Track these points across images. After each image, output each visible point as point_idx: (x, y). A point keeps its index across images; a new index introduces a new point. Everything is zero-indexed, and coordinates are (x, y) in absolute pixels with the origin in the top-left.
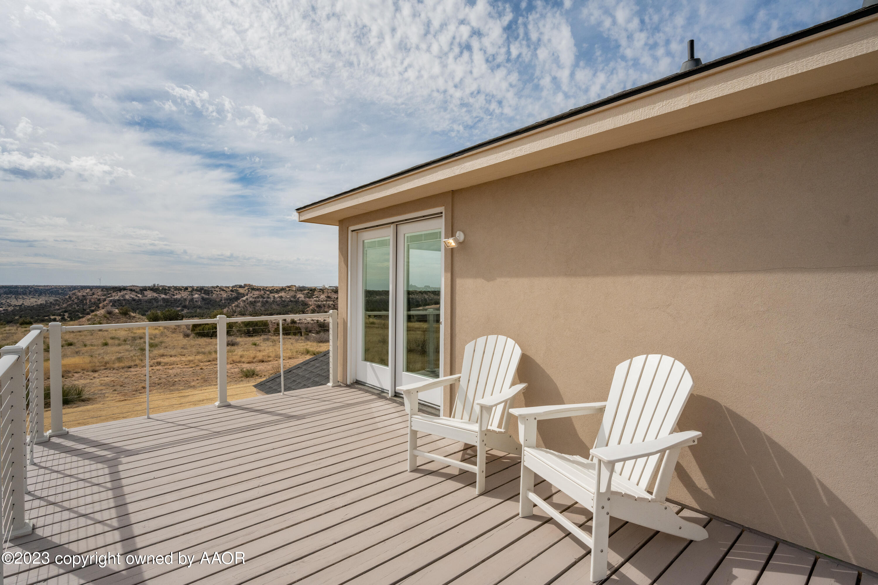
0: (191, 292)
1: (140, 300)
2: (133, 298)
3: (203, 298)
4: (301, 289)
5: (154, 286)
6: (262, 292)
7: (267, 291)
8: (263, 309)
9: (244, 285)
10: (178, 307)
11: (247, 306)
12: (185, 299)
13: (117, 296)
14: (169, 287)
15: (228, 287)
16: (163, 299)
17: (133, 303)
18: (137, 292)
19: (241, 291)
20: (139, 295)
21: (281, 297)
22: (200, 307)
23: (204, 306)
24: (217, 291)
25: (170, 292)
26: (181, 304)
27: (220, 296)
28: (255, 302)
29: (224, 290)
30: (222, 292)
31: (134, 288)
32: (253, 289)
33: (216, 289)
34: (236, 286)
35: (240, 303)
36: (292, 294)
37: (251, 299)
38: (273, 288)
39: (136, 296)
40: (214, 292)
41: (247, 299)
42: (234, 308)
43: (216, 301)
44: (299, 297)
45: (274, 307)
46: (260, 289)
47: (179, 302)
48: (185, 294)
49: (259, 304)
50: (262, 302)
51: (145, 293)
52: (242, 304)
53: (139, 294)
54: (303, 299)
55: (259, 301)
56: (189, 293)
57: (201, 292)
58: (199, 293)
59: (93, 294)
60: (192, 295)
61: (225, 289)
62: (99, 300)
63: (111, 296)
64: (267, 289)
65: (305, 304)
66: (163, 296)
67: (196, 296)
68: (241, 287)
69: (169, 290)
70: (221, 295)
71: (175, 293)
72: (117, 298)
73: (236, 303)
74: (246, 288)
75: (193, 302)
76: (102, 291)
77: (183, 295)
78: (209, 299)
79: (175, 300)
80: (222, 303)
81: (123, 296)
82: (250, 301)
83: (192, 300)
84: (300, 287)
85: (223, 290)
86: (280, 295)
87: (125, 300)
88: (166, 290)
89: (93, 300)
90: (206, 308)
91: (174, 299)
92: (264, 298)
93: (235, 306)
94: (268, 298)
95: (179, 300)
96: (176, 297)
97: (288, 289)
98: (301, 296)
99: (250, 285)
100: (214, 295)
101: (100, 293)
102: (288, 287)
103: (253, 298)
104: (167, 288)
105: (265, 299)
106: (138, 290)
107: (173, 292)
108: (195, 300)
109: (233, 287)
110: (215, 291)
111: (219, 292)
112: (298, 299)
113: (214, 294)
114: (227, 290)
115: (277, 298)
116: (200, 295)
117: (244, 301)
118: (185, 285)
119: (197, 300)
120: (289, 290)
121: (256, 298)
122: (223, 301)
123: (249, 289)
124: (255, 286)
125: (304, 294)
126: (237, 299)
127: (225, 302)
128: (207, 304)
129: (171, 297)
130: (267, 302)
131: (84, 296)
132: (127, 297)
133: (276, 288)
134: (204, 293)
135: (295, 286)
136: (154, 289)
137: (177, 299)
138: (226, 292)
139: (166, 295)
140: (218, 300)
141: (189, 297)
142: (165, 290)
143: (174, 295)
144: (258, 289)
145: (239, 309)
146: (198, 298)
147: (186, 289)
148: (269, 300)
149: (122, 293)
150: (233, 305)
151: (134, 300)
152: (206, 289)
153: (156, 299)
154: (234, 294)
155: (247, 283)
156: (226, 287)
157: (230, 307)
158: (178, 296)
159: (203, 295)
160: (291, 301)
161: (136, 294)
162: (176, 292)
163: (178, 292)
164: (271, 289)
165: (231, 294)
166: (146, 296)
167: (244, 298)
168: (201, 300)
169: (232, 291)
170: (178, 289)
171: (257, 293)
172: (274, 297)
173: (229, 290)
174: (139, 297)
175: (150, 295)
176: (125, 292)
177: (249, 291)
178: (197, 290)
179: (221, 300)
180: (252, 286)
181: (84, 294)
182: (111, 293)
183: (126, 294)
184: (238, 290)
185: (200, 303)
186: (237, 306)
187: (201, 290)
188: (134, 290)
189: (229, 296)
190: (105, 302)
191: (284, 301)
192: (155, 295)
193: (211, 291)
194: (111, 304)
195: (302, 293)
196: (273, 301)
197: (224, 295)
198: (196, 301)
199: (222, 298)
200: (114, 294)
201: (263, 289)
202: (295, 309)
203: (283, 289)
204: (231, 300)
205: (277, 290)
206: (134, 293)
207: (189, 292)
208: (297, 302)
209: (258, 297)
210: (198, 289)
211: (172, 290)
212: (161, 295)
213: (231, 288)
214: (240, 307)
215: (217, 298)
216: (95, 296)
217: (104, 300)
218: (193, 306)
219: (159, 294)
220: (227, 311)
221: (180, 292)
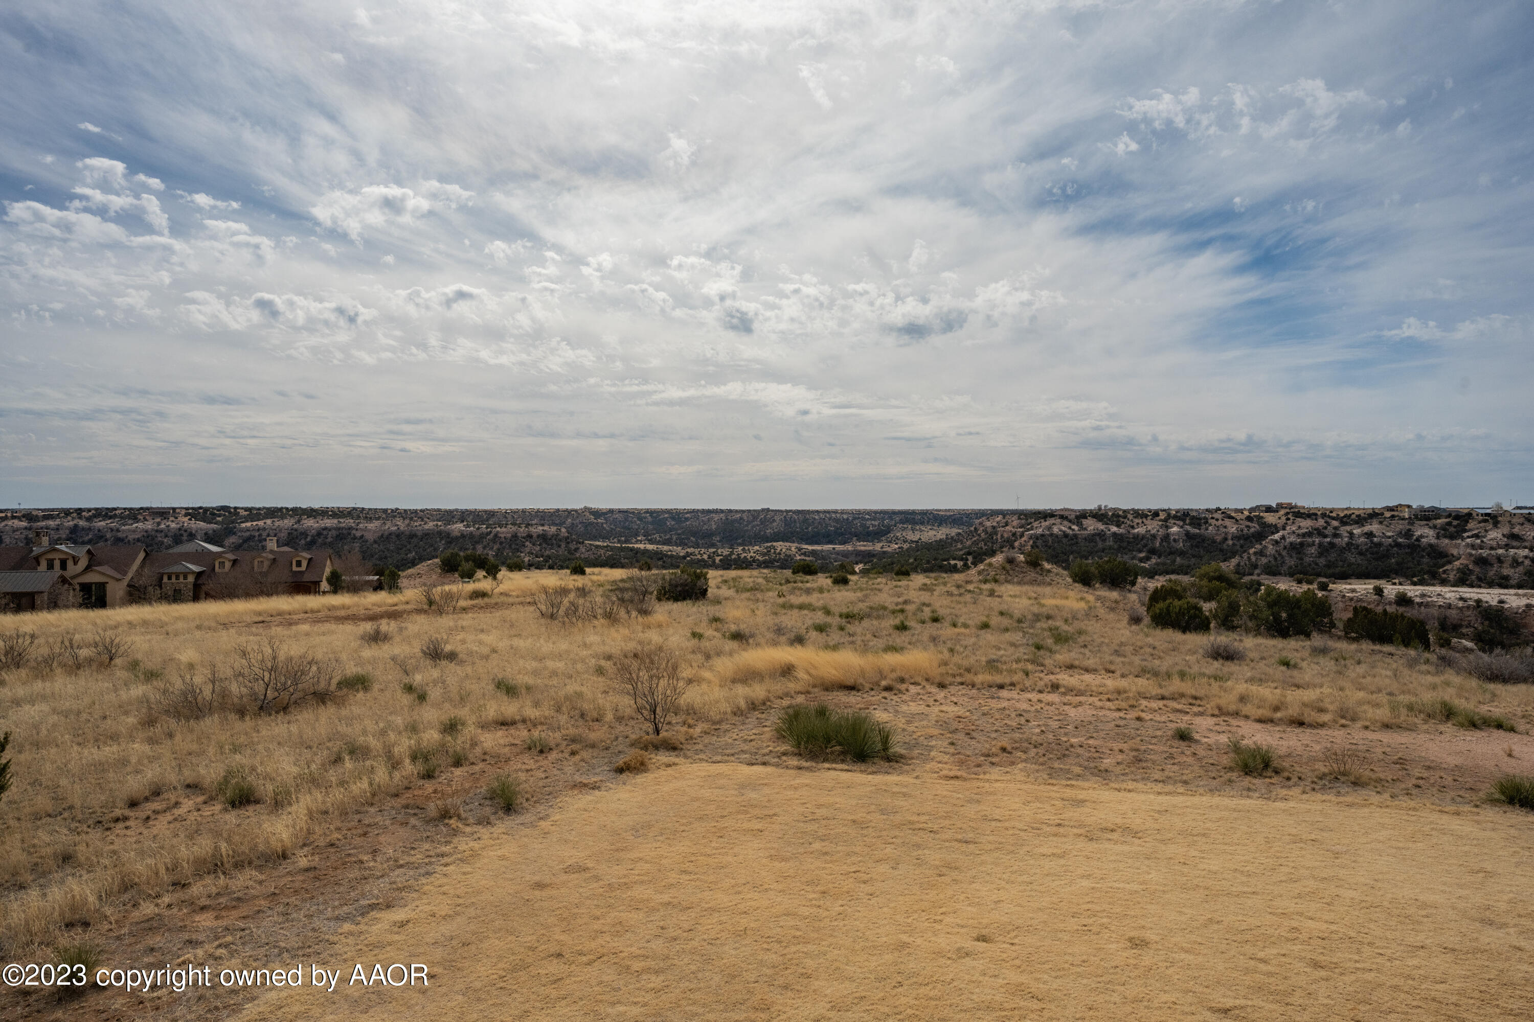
0: (1166, 520)
1: (1075, 536)
2: (1064, 532)
3: (1188, 534)
4: (1427, 515)
5: (1100, 508)
6: (1321, 522)
7: (1333, 518)
8: (1322, 561)
9: (1278, 505)
10: (1140, 551)
11: (1284, 553)
12: (1154, 536)
13: (1040, 528)
14: (1124, 511)
15: (1241, 511)
16: (1115, 534)
17: (1064, 540)
18: (1070, 521)
19: (1270, 518)
20: (1073, 527)
21: (1370, 535)
22: (1182, 553)
23: (1190, 551)
24: (1217, 520)
25: (1126, 520)
26: (1145, 546)
27: (1224, 530)
28: (1302, 544)
29: (1233, 518)
30: (1228, 522)
31: (1066, 514)
32: (1297, 513)
33: (1216, 516)
34: (1257, 508)
35: (1266, 547)
36: (1401, 526)
37: (1293, 539)
38: (1348, 512)
39: (1070, 528)
40: (1210, 521)
41: (1283, 538)
42: (1253, 558)
43: (1214, 542)
44: (1421, 536)
45: (1352, 558)
46: (1316, 514)
47: (1143, 542)
48: (1153, 526)
49: (1313, 550)
50: (1320, 545)
51: (1085, 522)
52: (1271, 550)
53: (1074, 524)
54: (1433, 541)
55: (1313, 544)
56: (1160, 523)
57: (1184, 521)
58: (1181, 523)
59: (1007, 524)
60: (1167, 527)
61: (1233, 514)
62: (1014, 534)
63: (1032, 528)
64: (1334, 515)
65: (1439, 556)
66: (1114, 529)
67: (1175, 529)
68: (1269, 509)
69: (1125, 517)
70: (1225, 527)
71: (1135, 524)
72: (1040, 531)
73: (1258, 546)
74: (1282, 512)
75: (1169, 543)
76: (1019, 518)
77: (1149, 528)
78: (1199, 536)
79: (1137, 537)
80: (1228, 545)
81: (1049, 528)
82: (1291, 544)
83: (1166, 537)
84: (1422, 509)
85: (1230, 517)
86: (1367, 528)
87: (1052, 535)
88: (1119, 516)
89: (1006, 535)
90: (1194, 556)
91: (1134, 534)
92: (1325, 536)
93: (1255, 553)
94: (1336, 535)
95: (1143, 537)
96: (1136, 531)
97: (1388, 514)
98: (1426, 534)
99: (1290, 506)
100: (1210, 528)
101: (1015, 523)
102: (1390, 509)
103: (1299, 535)
104: (1121, 513)
105: (1328, 540)
106: (1072, 517)
107: (1132, 520)
108: (1172, 538)
109: (1251, 510)
110: (1213, 518)
111: (1220, 522)
112: (1418, 540)
113: (1211, 525)
114: (1239, 516)
115: (1359, 537)
116: (1182, 527)
117: (1277, 542)
118: (1154, 507)
119: (1177, 537)
120: (1393, 516)
121: (1304, 535)
122: (1230, 542)
123: (1287, 513)
124: (1304, 508)
125: (1435, 527)
126: (1259, 537)
127: (1234, 544)
128: (1197, 547)
129: (1129, 532)
130: (1332, 545)
131: (994, 527)
132: (1055, 530)
133: (1357, 513)
134: (1190, 524)
135: (1409, 506)
136: (1099, 515)
137: (1138, 534)
138: (1237, 520)
139: (1118, 526)
140: (1219, 538)
141: (1162, 532)
142: (1116, 517)
143: (1133, 527)
144: (1310, 515)
145: (1264, 560)
146: (1178, 533)
147: (1156, 514)
148: (1337, 541)
149: (1047, 523)
150: (1252, 551)
151: (1066, 535)
152: (1194, 514)
153: (1101, 535)
154: (1255, 527)
155: (1283, 502)
156: (1237, 511)
157: (1245, 556)
158: (1140, 530)
159: (1188, 528)
160: (1398, 545)
161: (1070, 524)
162: (1137, 521)
163: (1140, 521)
164: (1342, 515)
165: (1248, 527)
166: (1086, 529)
167: (1277, 536)
168: (1185, 538)
169: (1249, 519)
170: (1140, 514)
171: (1307, 524)
172: (1351, 534)
173: (1243, 517)
174: (1073, 530)
175: (1092, 525)
176: (1052, 521)
177: (1288, 519)
178: (1175, 517)
179: (1226, 539)
180: (1296, 507)
181: (995, 524)
182: (1031, 523)
183: (1054, 524)
184: (1262, 517)
185: (1181, 545)
186: (1261, 553)
187: (1184, 516)
188: (1067, 517)
189: (1242, 531)
190: (1023, 539)
191: (1380, 544)
192: (1101, 526)
193: (1205, 518)
194: (1031, 542)
195: (1431, 524)
196: (1348, 544)
197: (1233, 529)
198: (1175, 540)
199: (1226, 534)
200: (1035, 524)
201: (1324, 515)
202: (1410, 565)
203: (1374, 515)
204: (1246, 540)
205: (1359, 516)
206: (1066, 523)
207: (1161, 520)
208: (1415, 547)
209: (1309, 534)
210: (1179, 514)
211: (1129, 516)
212: (1111, 527)
213: (1246, 513)
214: (1266, 556)
215: (1217, 534)
216: (1008, 528)
217: (1022, 536)
218: (1168, 550)
219: (1107, 524)
220: (1238, 565)
221: (1144, 520)
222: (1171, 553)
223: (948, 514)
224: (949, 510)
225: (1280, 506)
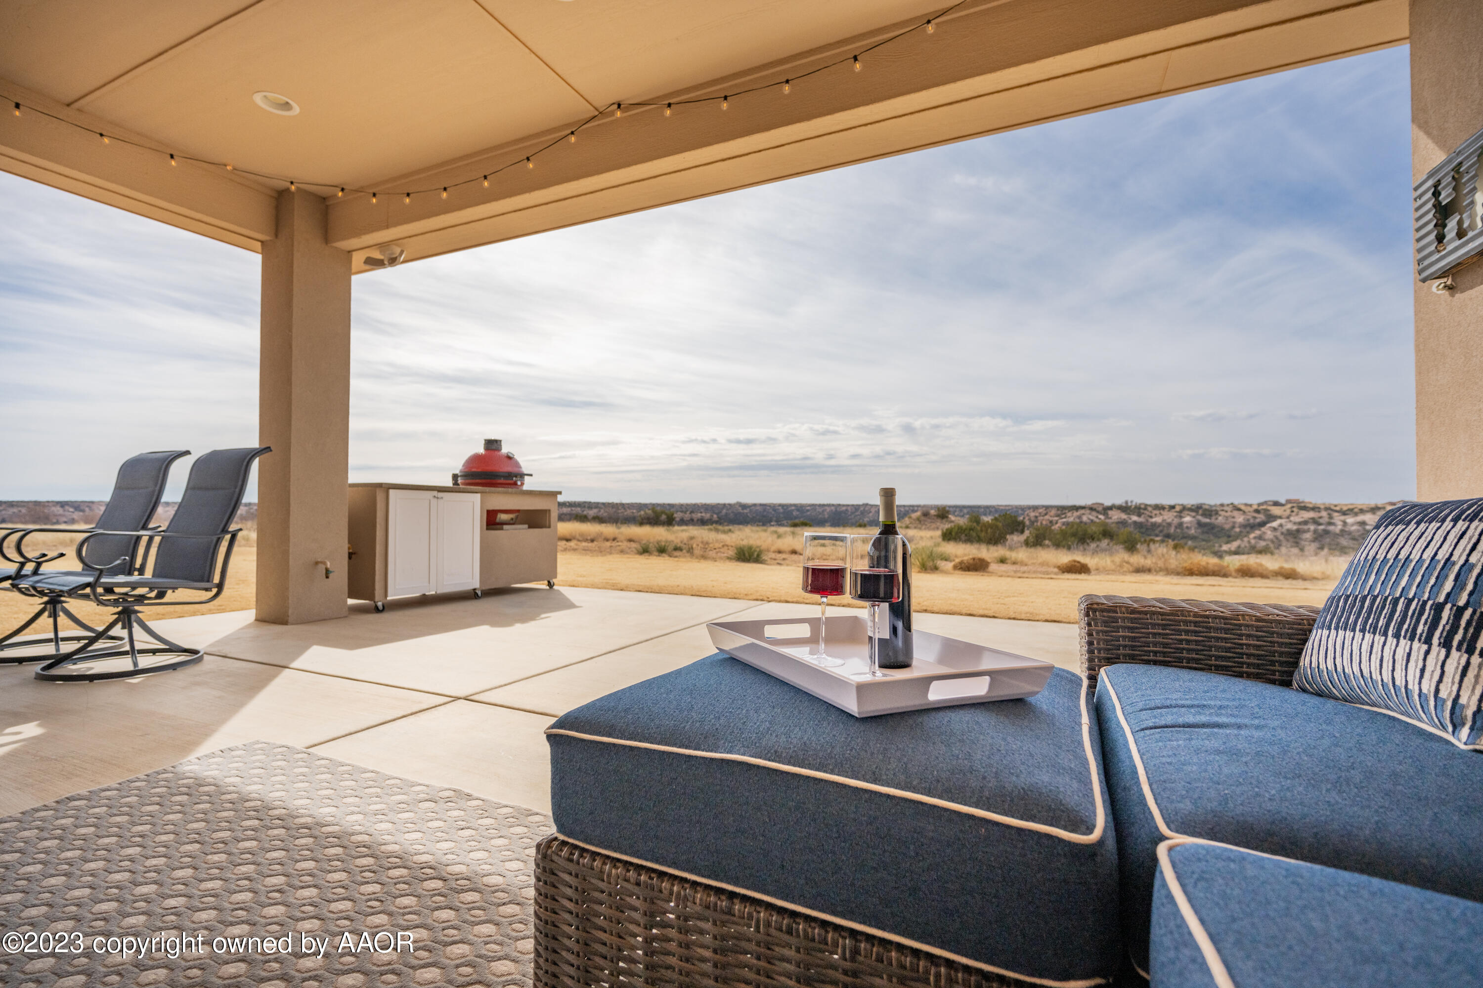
0: (1181, 512)
1: (1102, 523)
2: (1092, 521)
3: (1200, 524)
5: (1126, 502)
6: (1324, 514)
7: (1336, 511)
9: (1286, 500)
10: (1157, 536)
11: (1282, 538)
12: (1169, 524)
14: (1146, 505)
15: (1251, 505)
16: (1135, 522)
17: (1092, 527)
18: (1098, 512)
19: (1276, 511)
23: (1201, 537)
24: (1226, 512)
25: (1146, 512)
26: (1161, 531)
27: (1233, 520)
28: (1298, 531)
29: (1242, 510)
30: (1236, 513)
31: (1095, 507)
32: (1303, 507)
33: (1226, 508)
34: (1265, 503)
35: (1264, 533)
37: (1290, 526)
38: (1351, 507)
39: (1097, 517)
40: (1221, 513)
41: (1281, 525)
42: (1253, 542)
43: (1223, 529)
46: (1319, 508)
47: (1159, 529)
48: (1169, 517)
49: (1308, 536)
50: (1315, 531)
51: (1110, 512)
52: (1269, 535)
53: (1101, 514)
55: (1308, 531)
56: (1176, 514)
57: (1197, 512)
58: (1194, 514)
59: (1046, 514)
60: (1181, 517)
61: (1243, 507)
62: (1051, 522)
63: (1065, 518)
64: (1337, 508)
66: (1135, 518)
67: (1188, 519)
68: (1276, 504)
69: (1145, 509)
70: (1233, 517)
71: (1153, 515)
72: (1071, 519)
73: (1258, 532)
74: (1289, 506)
75: (1182, 529)
76: (1058, 510)
77: (1165, 517)
78: (1210, 524)
79: (1154, 525)
80: (1236, 532)
81: (1080, 517)
82: (1288, 530)
83: (1180, 525)
85: (1239, 510)
87: (1081, 522)
89: (1044, 523)
90: (1204, 540)
91: (1152, 523)
92: (1320, 524)
93: (1255, 538)
95: (1160, 525)
96: (1154, 520)
99: (1296, 501)
100: (1220, 518)
104: (1143, 506)
105: (1325, 527)
106: (1100, 509)
107: (1151, 512)
108: (1185, 525)
109: (1259, 505)
110: (1223, 510)
111: (1229, 514)
113: (1220, 515)
114: (1247, 509)
115: (1352, 525)
116: (1194, 517)
117: (1275, 529)
118: (1172, 503)
119: (1189, 525)
121: (1300, 523)
122: (1237, 530)
123: (1293, 507)
124: (1311, 503)
126: (1263, 524)
127: (1241, 532)
128: (1207, 533)
129: (1147, 521)
130: (1326, 532)
131: (1036, 517)
132: (1085, 519)
133: (1360, 507)
134: (1202, 515)
136: (1124, 509)
137: (1156, 523)
138: (1244, 512)
139: (1139, 515)
140: (1227, 527)
141: (1176, 521)
142: (1139, 510)
143: (1151, 517)
144: (1315, 509)
146: (1191, 522)
147: (1172, 507)
148: (1331, 528)
149: (1079, 514)
150: (1252, 536)
151: (1093, 523)
152: (1207, 507)
153: (1123, 523)
154: (1261, 517)
155: (1292, 498)
156: (1246, 505)
157: (1246, 539)
158: (1158, 519)
159: (1200, 518)
161: (1098, 515)
162: (1155, 512)
163: (1158, 513)
164: (1345, 508)
165: (1255, 518)
166: (1111, 518)
167: (1275, 524)
168: (1197, 526)
169: (1256, 511)
170: (1159, 508)
171: (1310, 515)
172: (1345, 523)
173: (1251, 510)
174: (1100, 519)
175: (1116, 516)
176: (1082, 511)
177: (1292, 512)
178: (1190, 510)
179: (1233, 527)
180: (1303, 502)
181: (1037, 514)
182: (1065, 513)
183: (1083, 514)
184: (1268, 510)
185: (1193, 531)
186: (1260, 538)
187: (1197, 509)
189: (1248, 520)
192: (1124, 516)
193: (1216, 510)
196: (1342, 531)
197: (1240, 519)
198: (1187, 528)
199: (1234, 523)
200: (1069, 514)
201: (1327, 509)
204: (1251, 527)
205: (1361, 510)
206: (1094, 513)
207: (1176, 512)
209: (1305, 523)
210: (1193, 507)
211: (1150, 509)
212: (1132, 517)
213: (1255, 507)
214: (1265, 540)
215: (1225, 523)
216: (1047, 517)
217: (1057, 523)
218: (1181, 536)
219: (1129, 514)
220: (1239, 547)
221: (1162, 512)
222: (1184, 537)
223: (1007, 508)
224: (1008, 506)
225: (1289, 501)
